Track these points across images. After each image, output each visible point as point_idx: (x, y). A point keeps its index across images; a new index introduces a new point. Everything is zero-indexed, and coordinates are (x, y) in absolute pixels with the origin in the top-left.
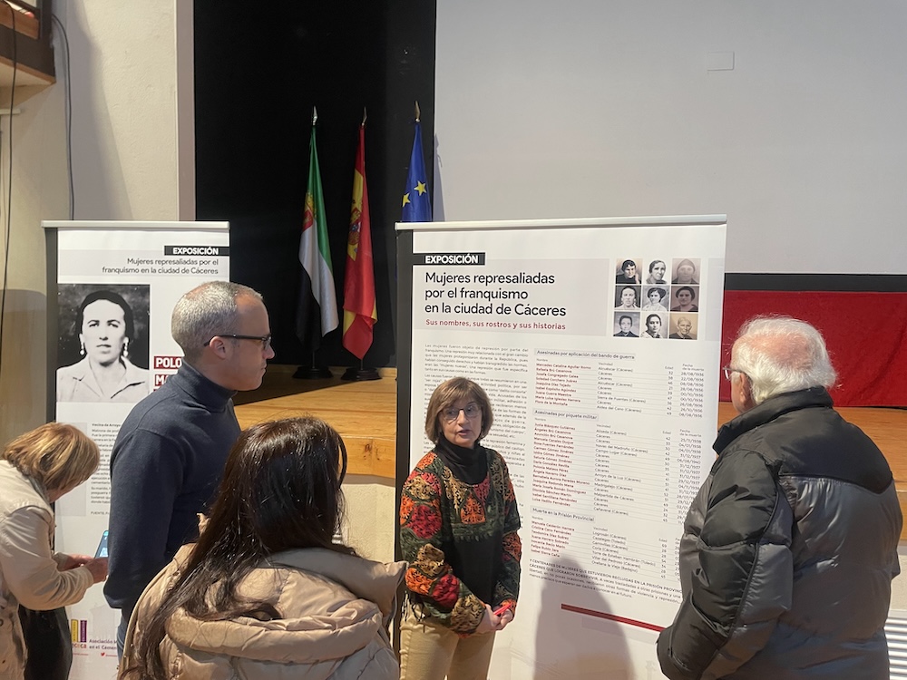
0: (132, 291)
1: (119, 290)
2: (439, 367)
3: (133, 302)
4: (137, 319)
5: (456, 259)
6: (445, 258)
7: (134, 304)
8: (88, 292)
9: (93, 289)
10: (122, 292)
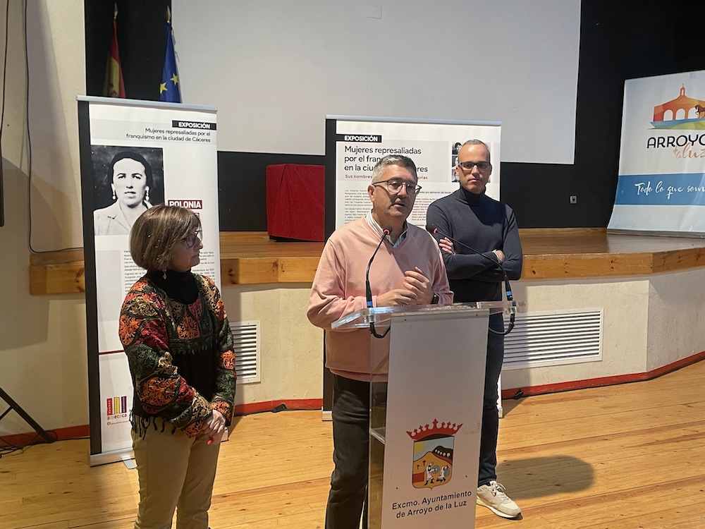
0: (150, 152)
1: (139, 151)
2: (354, 203)
3: (151, 160)
4: (155, 173)
5: (364, 139)
6: (357, 138)
7: (152, 162)
8: (117, 152)
9: (119, 150)
10: (143, 153)
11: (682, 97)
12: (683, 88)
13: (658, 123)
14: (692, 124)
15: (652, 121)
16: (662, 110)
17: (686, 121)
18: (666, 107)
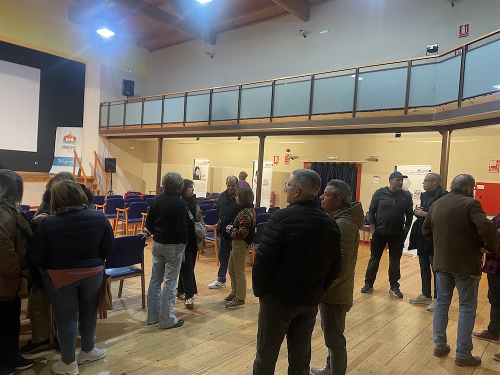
12: (70, 132)
14: (72, 143)
15: (63, 140)
16: (65, 138)
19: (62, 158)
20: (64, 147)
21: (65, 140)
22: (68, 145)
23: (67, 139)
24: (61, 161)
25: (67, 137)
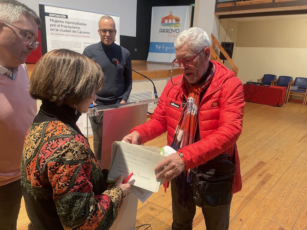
2: (56, 47)
5: (59, 16)
11: (171, 15)
12: (171, 12)
13: (163, 24)
14: (174, 25)
15: (161, 23)
16: (164, 19)
17: (172, 24)
18: (166, 18)
19: (161, 44)
20: (163, 31)
21: (163, 22)
22: (168, 28)
23: (166, 21)
24: (160, 47)
25: (167, 18)
